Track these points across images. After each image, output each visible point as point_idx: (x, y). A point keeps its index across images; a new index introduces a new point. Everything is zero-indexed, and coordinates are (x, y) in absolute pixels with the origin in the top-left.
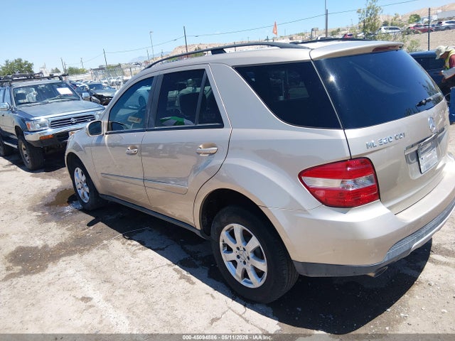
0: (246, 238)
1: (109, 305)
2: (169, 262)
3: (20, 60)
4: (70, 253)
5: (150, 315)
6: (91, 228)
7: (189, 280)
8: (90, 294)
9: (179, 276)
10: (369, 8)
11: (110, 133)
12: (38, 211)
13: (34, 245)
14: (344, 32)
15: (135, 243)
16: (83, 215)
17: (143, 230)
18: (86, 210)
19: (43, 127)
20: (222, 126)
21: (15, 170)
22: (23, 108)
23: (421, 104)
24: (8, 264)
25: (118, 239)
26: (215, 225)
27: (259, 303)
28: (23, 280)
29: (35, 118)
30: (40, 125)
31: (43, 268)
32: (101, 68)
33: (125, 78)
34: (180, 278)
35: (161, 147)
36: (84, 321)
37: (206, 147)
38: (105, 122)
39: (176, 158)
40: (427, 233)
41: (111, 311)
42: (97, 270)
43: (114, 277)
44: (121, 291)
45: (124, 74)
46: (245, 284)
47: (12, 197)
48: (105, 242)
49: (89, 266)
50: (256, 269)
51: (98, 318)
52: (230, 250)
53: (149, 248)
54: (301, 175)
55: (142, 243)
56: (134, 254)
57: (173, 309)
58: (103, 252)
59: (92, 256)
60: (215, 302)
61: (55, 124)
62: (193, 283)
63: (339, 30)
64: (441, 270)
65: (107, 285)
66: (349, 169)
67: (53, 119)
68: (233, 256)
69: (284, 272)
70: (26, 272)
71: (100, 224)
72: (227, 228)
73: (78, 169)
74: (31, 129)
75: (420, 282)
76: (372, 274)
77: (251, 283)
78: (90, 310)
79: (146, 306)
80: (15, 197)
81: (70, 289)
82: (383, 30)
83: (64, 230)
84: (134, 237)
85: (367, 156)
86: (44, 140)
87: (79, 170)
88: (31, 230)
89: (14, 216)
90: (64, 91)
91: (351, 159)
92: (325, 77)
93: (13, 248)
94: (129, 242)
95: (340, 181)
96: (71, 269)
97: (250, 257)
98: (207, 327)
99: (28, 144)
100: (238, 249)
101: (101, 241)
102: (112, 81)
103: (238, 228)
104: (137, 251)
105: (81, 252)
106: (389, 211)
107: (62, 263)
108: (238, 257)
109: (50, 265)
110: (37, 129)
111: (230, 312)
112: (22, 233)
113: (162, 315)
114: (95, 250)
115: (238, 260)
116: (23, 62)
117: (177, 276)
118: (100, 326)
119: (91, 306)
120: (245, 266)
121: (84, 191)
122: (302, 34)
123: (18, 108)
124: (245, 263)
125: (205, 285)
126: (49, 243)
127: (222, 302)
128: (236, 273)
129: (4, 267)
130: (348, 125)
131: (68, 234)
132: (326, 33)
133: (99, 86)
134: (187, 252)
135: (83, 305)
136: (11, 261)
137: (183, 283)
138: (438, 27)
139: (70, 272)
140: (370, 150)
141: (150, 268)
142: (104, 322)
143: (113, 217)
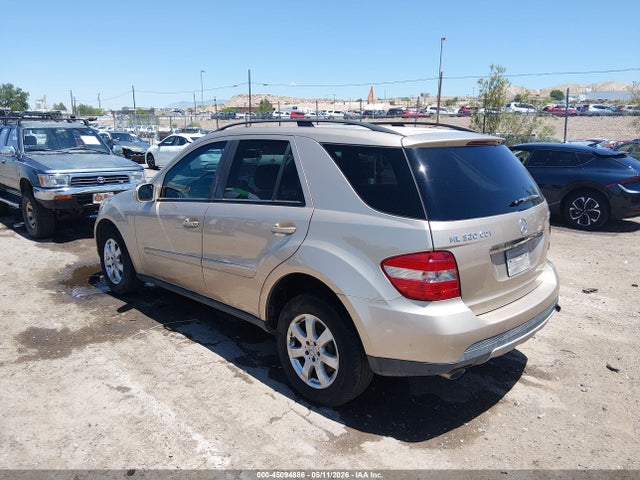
0: (319, 330)
1: (152, 397)
2: (222, 359)
3: (11, 86)
4: (99, 340)
5: (200, 410)
6: (124, 314)
7: (245, 379)
8: (128, 384)
9: (234, 374)
10: (493, 79)
11: (162, 201)
12: (51, 288)
13: (50, 328)
14: (462, 103)
15: (180, 335)
16: (111, 299)
17: (189, 323)
18: (115, 292)
19: (61, 183)
20: (303, 204)
21: (13, 236)
22: (34, 156)
23: (513, 205)
24: (19, 346)
25: (158, 329)
26: (284, 315)
27: (326, 406)
28: (41, 364)
29: (52, 171)
30: (57, 180)
31: (65, 354)
32: (125, 111)
33: (161, 129)
34: (235, 376)
35: (213, 222)
36: (121, 411)
37: (282, 226)
38: (158, 186)
39: (232, 236)
40: (509, 340)
41: (154, 402)
42: (134, 360)
43: (155, 369)
44: (166, 384)
45: (158, 123)
46: (311, 385)
47: (14, 270)
48: (142, 331)
49: (123, 355)
50: (326, 367)
51: (139, 409)
52: (298, 344)
53: (197, 342)
54: (384, 263)
55: (189, 336)
56: (178, 347)
57: (226, 405)
58: (140, 342)
59: (127, 345)
60: (276, 402)
61: (76, 181)
62: (251, 382)
63: (456, 100)
64: (531, 391)
65: (148, 377)
66: (431, 261)
67: (76, 175)
68: (300, 352)
69: (357, 369)
70: (45, 356)
71: (134, 311)
72: (297, 319)
73: (112, 240)
74: (45, 185)
75: (505, 401)
76: (448, 376)
77: (319, 384)
78: (130, 400)
79: (195, 401)
80: (18, 268)
81: (103, 377)
82: (513, 107)
83: (87, 313)
84: (178, 329)
85: (450, 250)
86: (60, 201)
87: (113, 242)
88: (45, 310)
89: (19, 292)
90: (90, 140)
91: (434, 251)
92: (415, 166)
93: (24, 329)
94: (172, 333)
95: (421, 273)
96: (102, 356)
97: (321, 353)
98: (266, 425)
99: (37, 203)
100: (308, 343)
101: (137, 330)
102: (142, 130)
103: (310, 319)
104: (184, 344)
105: (112, 340)
106: (469, 310)
107: (89, 350)
108: (307, 353)
109: (74, 351)
110: (52, 186)
111: (292, 413)
112: (34, 313)
113: (215, 410)
114: (129, 339)
115: (306, 357)
116: (15, 89)
117: (231, 374)
118: (141, 417)
119: (129, 397)
120: (314, 364)
121: (115, 269)
122: (407, 99)
123: (28, 155)
124: (314, 360)
125: (264, 385)
126: (70, 326)
127: (283, 402)
128: (303, 373)
129: (15, 349)
130: (432, 217)
131: (93, 318)
132: (439, 101)
133: (125, 137)
134: (245, 350)
135: (119, 394)
136: (23, 343)
137: (238, 381)
138: (583, 111)
139: (100, 359)
140: (453, 244)
141: (199, 362)
142: (146, 413)
143: (149, 305)
